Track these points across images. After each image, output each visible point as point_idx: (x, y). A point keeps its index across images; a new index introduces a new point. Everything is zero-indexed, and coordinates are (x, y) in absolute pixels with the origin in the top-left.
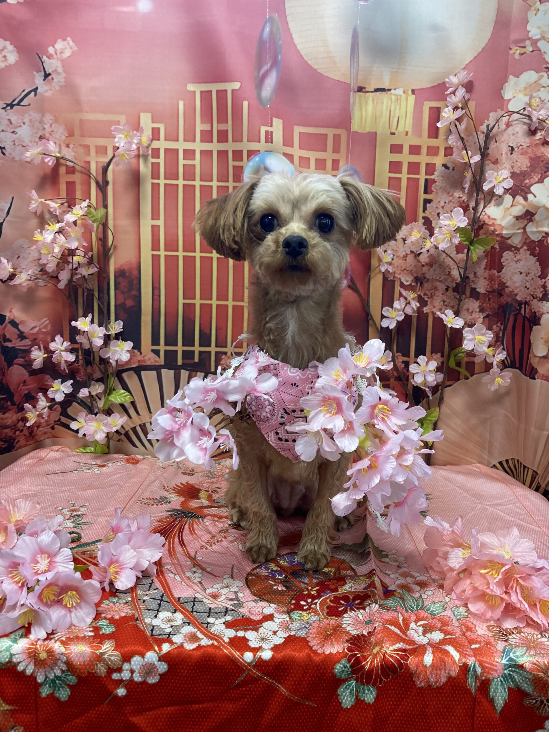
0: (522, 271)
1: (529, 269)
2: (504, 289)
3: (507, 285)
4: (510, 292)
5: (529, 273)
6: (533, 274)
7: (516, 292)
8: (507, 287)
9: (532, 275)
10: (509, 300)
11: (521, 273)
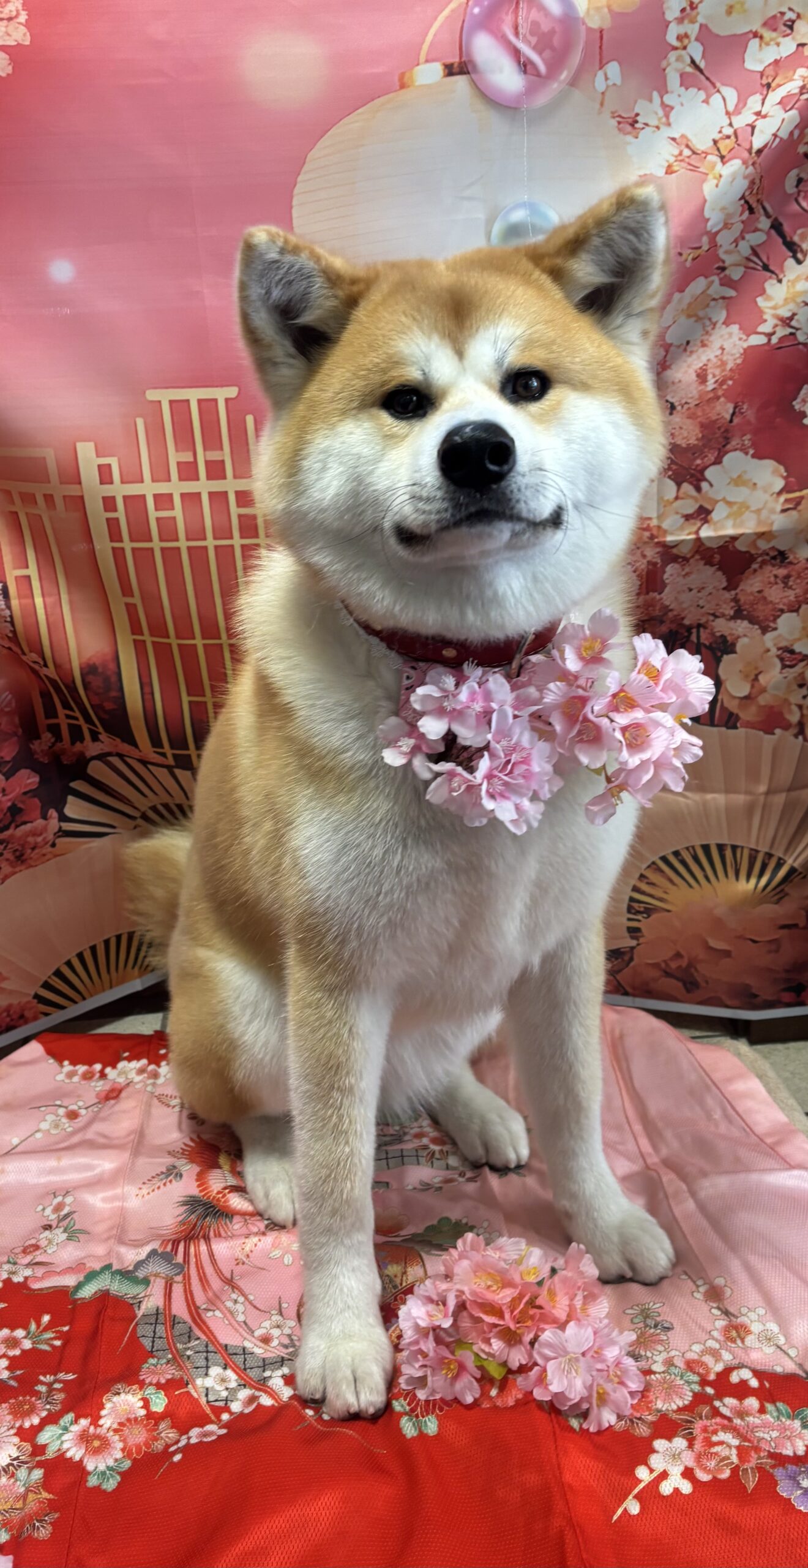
0: (692, 587)
1: (704, 583)
2: (666, 614)
3: (670, 608)
4: (676, 616)
5: (703, 588)
6: (711, 587)
7: (683, 615)
8: (671, 610)
9: (709, 589)
10: (674, 626)
11: (690, 590)
